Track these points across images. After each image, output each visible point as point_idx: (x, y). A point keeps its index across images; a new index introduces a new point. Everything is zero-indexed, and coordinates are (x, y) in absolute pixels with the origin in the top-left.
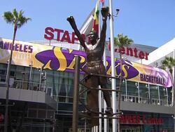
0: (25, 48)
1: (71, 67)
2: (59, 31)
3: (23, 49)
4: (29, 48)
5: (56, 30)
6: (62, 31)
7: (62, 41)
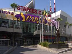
0: (11, 13)
1: (27, 20)
2: (22, 7)
3: (10, 13)
4: (13, 13)
5: (21, 6)
6: (23, 7)
7: (23, 10)
